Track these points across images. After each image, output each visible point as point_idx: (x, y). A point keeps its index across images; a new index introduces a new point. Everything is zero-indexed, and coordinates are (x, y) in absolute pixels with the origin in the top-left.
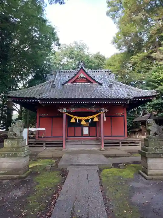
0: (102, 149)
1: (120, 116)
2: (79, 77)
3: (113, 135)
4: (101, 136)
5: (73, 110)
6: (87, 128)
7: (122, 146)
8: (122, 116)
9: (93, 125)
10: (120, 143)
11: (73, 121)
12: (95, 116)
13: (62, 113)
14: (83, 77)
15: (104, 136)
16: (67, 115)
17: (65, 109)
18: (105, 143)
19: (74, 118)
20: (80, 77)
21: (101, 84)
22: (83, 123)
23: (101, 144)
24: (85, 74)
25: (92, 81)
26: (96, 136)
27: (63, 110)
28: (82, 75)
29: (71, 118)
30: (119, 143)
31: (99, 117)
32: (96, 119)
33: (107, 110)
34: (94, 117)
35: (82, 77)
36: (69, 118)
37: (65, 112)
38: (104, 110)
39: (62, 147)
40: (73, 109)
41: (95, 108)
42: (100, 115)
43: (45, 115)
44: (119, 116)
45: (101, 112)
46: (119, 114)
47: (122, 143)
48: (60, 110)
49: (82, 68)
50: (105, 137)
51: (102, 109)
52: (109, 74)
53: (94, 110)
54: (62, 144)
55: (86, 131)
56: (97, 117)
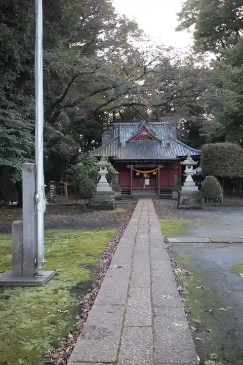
2: (142, 135)
3: (170, 185)
4: (158, 186)
5: (138, 166)
6: (148, 180)
9: (152, 177)
11: (138, 174)
12: (154, 171)
13: (130, 169)
14: (145, 135)
16: (133, 170)
18: (161, 191)
21: (161, 142)
22: (145, 175)
23: (158, 192)
24: (147, 132)
25: (153, 138)
26: (155, 185)
27: (130, 167)
28: (144, 133)
29: (137, 172)
32: (155, 173)
33: (163, 166)
36: (135, 172)
37: (132, 168)
38: (161, 166)
39: (130, 193)
42: (158, 170)
45: (158, 168)
48: (128, 166)
49: (144, 127)
50: (161, 187)
51: (159, 166)
53: (153, 166)
54: (130, 191)
55: (147, 182)
56: (155, 171)
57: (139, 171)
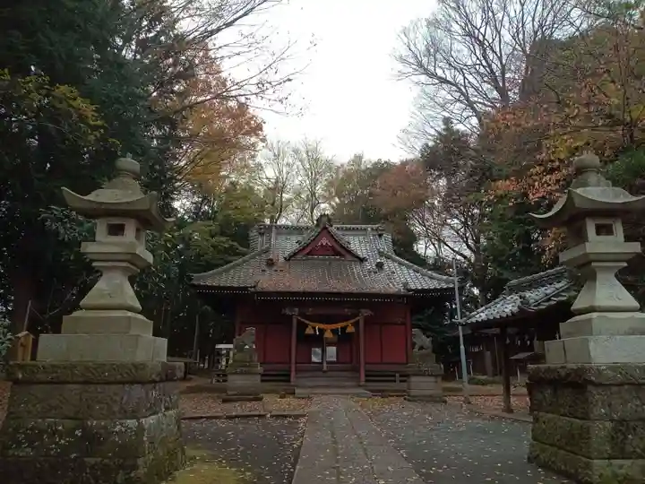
0: (362, 383)
2: (320, 244)
6: (334, 348)
7: (401, 381)
8: (403, 324)
9: (343, 340)
10: (397, 375)
11: (309, 331)
13: (291, 317)
14: (327, 244)
15: (366, 363)
16: (299, 321)
17: (297, 309)
18: (366, 376)
19: (312, 327)
20: (322, 244)
21: (362, 260)
22: (328, 335)
23: (359, 377)
24: (331, 239)
25: (343, 252)
26: (351, 362)
27: (291, 311)
28: (324, 241)
29: (307, 326)
30: (394, 376)
31: (356, 325)
32: (350, 329)
33: (370, 313)
34: (348, 326)
36: (302, 326)
37: (297, 315)
38: (366, 312)
39: (289, 381)
41: (348, 308)
42: (357, 322)
44: (396, 324)
45: (359, 316)
46: (396, 319)
47: (401, 376)
48: (288, 312)
49: (325, 228)
50: (367, 365)
51: (363, 311)
52: (380, 236)
54: (289, 375)
56: (352, 324)
57: (311, 323)
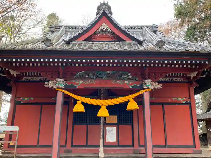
1: (182, 104)
2: (100, 30)
3: (169, 144)
4: (145, 146)
5: (80, 84)
6: (114, 128)
8: (186, 103)
12: (131, 97)
14: (107, 30)
17: (60, 80)
19: (83, 103)
20: (102, 30)
22: (103, 113)
26: (133, 146)
27: (55, 83)
28: (104, 27)
32: (132, 106)
33: (157, 86)
34: (129, 101)
35: (104, 30)
37: (62, 89)
38: (151, 85)
40: (81, 82)
43: (26, 99)
44: (179, 104)
45: (144, 89)
46: (180, 99)
48: (50, 84)
49: (104, 13)
51: (148, 81)
53: (128, 84)
55: (111, 135)
